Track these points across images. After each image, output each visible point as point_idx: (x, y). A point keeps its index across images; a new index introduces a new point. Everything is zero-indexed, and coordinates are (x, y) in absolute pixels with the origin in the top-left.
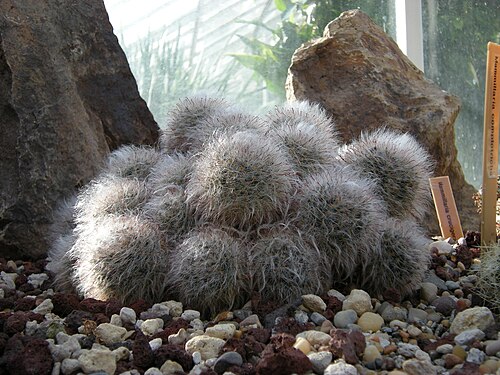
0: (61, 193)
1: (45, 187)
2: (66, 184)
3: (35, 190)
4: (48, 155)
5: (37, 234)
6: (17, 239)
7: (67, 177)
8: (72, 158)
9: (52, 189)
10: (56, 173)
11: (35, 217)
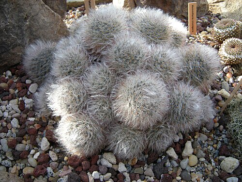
0: (18, 26)
1: (10, 28)
2: (19, 20)
3: (5, 32)
4: (6, 10)
5: (14, 54)
6: (5, 61)
7: (19, 16)
8: (19, 4)
9: (14, 27)
10: (13, 17)
11: (10, 47)
